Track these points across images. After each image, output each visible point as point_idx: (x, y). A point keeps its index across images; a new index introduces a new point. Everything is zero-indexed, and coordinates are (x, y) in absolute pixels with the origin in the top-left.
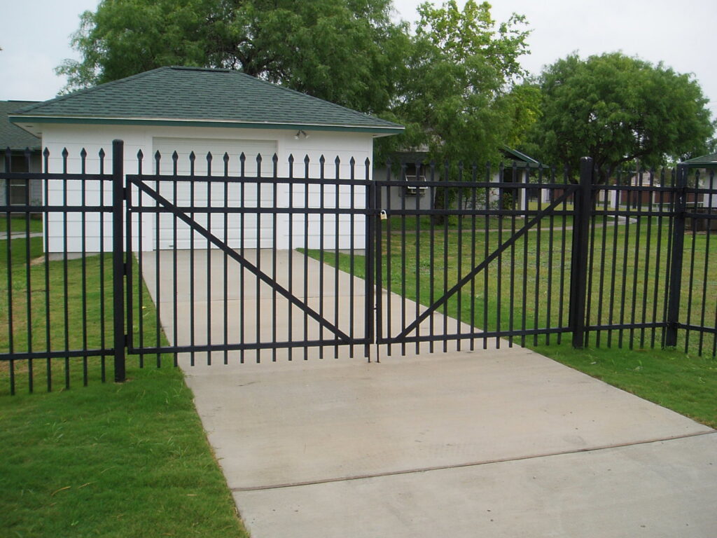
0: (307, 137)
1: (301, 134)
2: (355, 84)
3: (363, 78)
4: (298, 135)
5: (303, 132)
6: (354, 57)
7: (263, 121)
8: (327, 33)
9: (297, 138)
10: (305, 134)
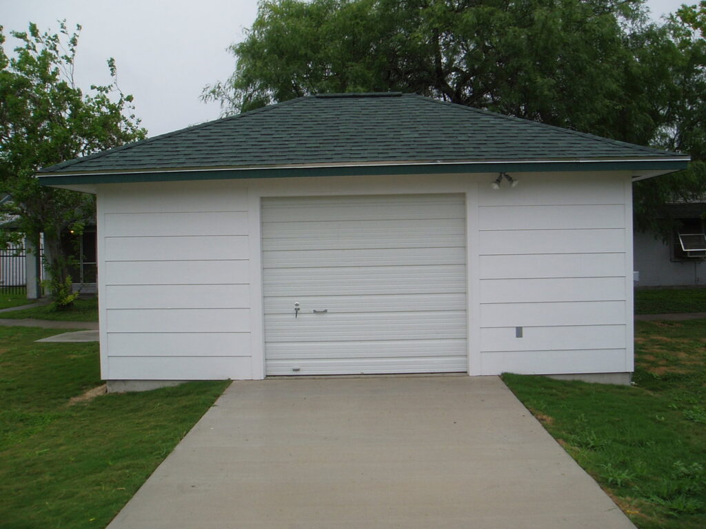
0: (514, 184)
1: (504, 180)
2: (598, 105)
3: (611, 95)
4: (498, 181)
5: (507, 176)
6: (596, 67)
7: (435, 161)
8: (550, 32)
9: (496, 186)
10: (510, 180)
